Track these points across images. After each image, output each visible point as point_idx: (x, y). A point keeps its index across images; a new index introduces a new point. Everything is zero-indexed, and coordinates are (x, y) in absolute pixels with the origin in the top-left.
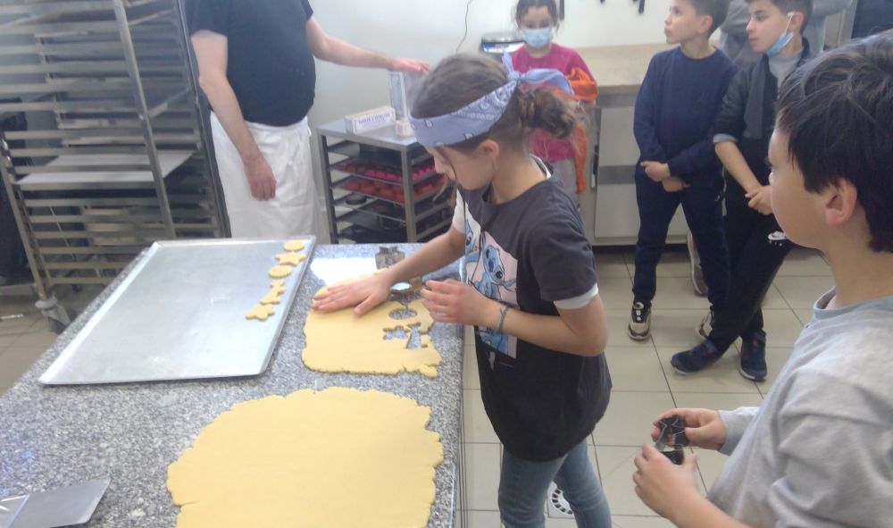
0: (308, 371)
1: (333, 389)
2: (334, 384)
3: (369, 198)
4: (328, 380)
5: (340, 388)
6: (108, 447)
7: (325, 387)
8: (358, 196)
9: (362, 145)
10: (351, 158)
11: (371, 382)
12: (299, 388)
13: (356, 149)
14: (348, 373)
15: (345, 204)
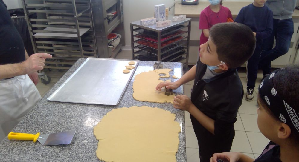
0: (135, 100)
1: (143, 106)
2: (144, 105)
3: (145, 46)
4: (142, 104)
5: (146, 106)
6: (74, 120)
7: (141, 106)
8: (142, 46)
9: (144, 29)
10: (141, 33)
11: (155, 105)
12: (133, 106)
13: (142, 30)
14: (148, 102)
15: (137, 48)
